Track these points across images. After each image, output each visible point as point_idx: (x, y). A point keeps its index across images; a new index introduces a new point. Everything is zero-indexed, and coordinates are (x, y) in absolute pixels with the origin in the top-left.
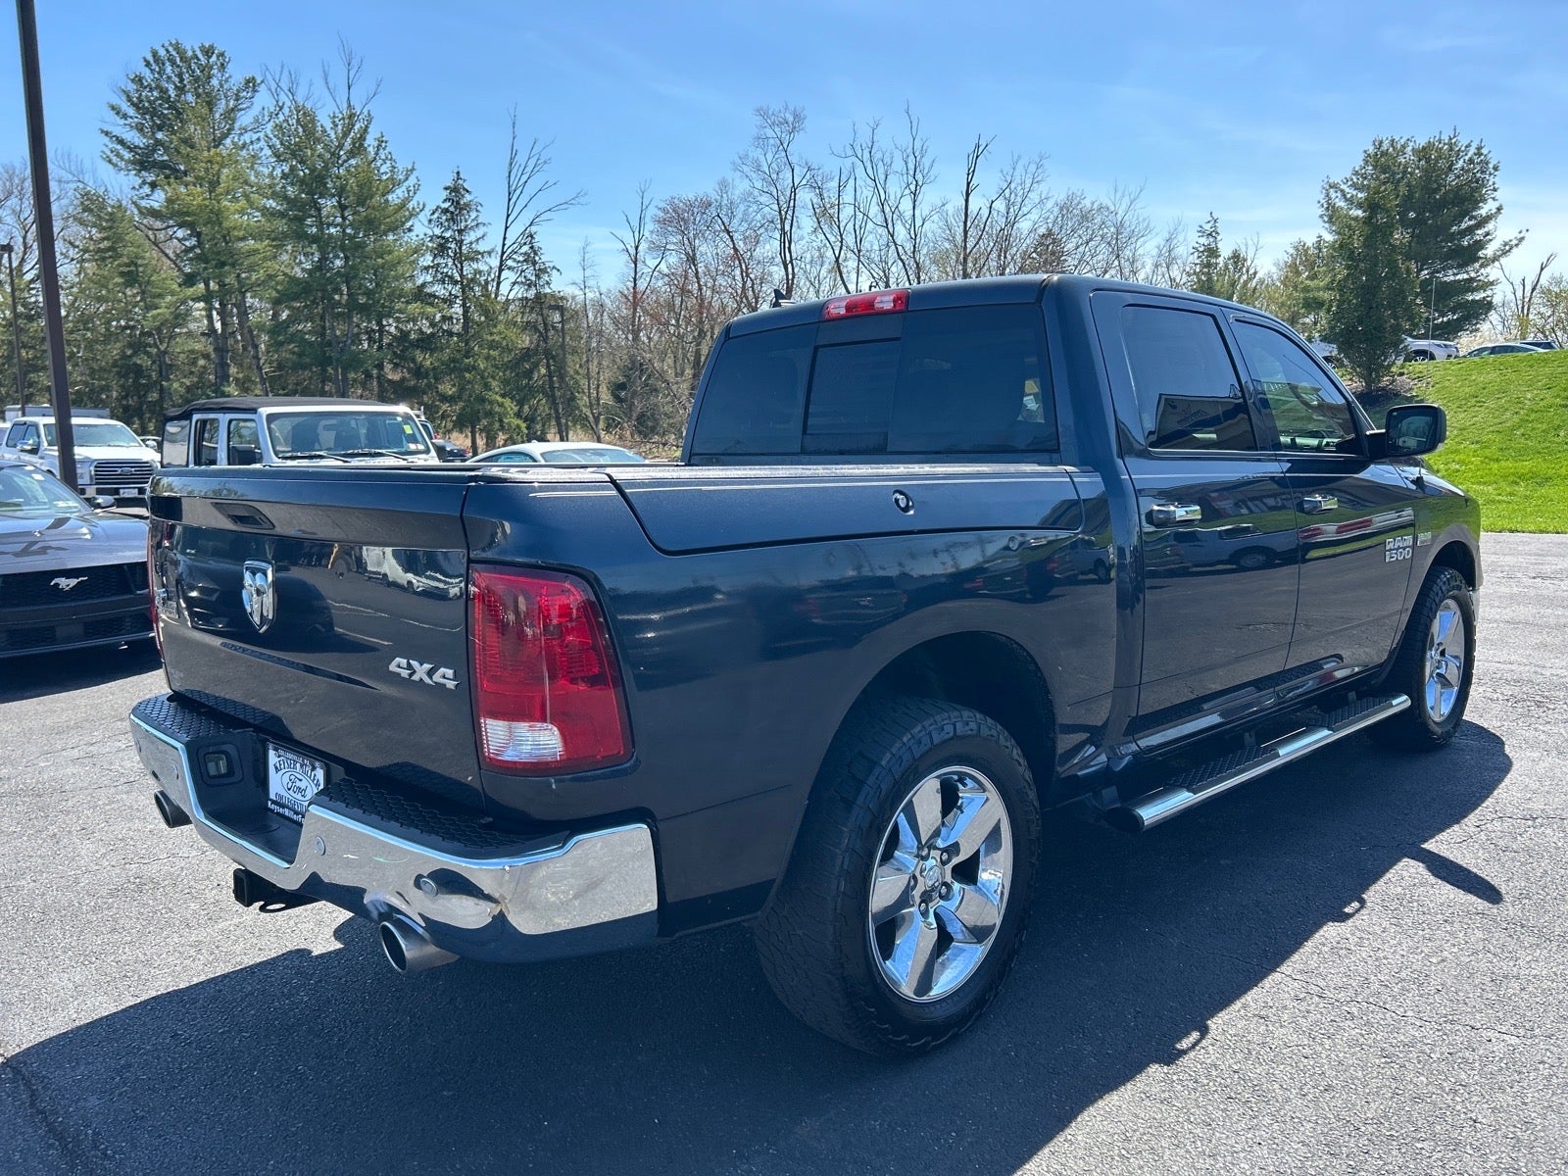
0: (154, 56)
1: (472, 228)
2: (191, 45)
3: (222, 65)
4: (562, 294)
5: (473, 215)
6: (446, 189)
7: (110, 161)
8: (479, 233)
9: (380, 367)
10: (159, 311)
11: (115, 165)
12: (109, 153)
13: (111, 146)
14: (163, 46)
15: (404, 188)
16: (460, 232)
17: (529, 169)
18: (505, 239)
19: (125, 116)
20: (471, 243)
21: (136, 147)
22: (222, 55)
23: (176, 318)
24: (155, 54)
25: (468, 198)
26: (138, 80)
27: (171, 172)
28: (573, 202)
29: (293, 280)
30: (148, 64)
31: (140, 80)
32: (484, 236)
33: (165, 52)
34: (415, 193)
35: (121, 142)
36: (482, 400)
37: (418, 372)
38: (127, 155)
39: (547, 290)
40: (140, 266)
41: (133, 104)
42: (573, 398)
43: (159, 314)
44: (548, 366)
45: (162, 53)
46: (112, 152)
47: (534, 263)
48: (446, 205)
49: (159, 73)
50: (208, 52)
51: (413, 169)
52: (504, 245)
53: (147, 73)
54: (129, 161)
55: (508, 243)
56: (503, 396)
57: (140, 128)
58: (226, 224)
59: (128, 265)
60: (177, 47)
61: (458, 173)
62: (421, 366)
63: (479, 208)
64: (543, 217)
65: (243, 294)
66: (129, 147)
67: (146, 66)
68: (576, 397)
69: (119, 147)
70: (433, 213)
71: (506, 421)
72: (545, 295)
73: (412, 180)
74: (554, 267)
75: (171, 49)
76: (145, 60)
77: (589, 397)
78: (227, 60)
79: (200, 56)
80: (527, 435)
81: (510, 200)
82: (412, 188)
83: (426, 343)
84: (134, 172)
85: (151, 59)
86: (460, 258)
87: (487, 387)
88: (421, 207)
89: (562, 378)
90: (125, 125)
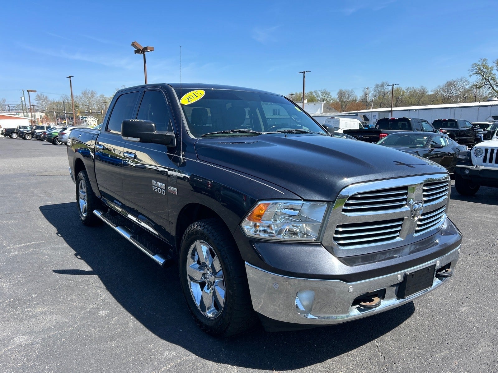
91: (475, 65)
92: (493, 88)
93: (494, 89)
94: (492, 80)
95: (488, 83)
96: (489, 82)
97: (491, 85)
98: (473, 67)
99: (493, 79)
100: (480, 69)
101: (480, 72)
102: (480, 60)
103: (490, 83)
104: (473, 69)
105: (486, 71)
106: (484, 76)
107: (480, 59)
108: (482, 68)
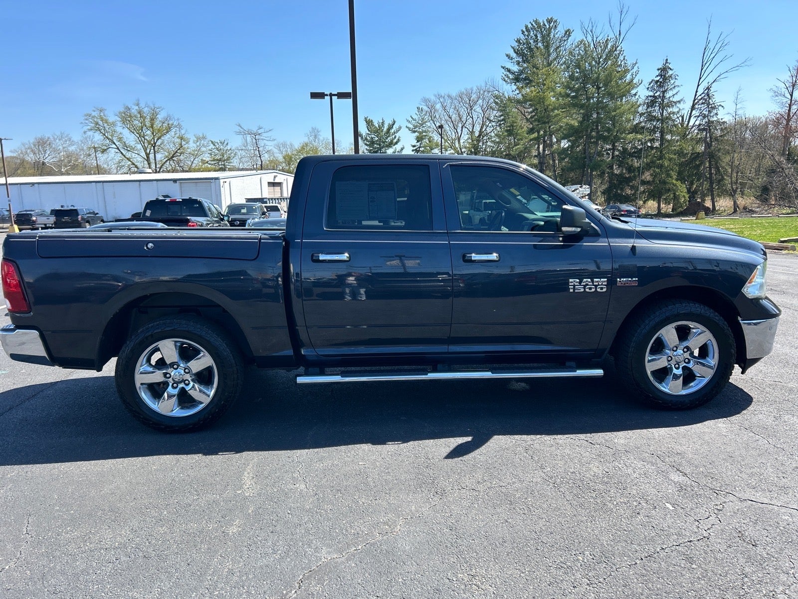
0: (526, 28)
1: (671, 89)
2: (542, 20)
3: (555, 26)
4: (723, 120)
5: (672, 82)
6: (658, 70)
7: (505, 80)
8: (675, 91)
9: (611, 167)
10: (518, 146)
11: (506, 81)
12: (504, 76)
13: (505, 73)
14: (530, 23)
15: (630, 74)
16: (664, 92)
17: (716, 50)
18: (697, 92)
19: (512, 59)
20: (670, 97)
21: (515, 72)
22: (556, 21)
23: (525, 149)
24: (526, 27)
25: (670, 72)
26: (518, 41)
27: (528, 82)
28: (742, 65)
29: (572, 126)
30: (523, 32)
31: (519, 41)
32: (677, 93)
33: (531, 25)
34: (636, 76)
35: (509, 71)
36: (665, 183)
37: (630, 169)
38: (511, 76)
39: (715, 119)
40: (515, 126)
41: (515, 52)
42: (723, 179)
43: (518, 148)
44: (710, 162)
45: (530, 26)
46: (505, 76)
47: (709, 104)
48: (658, 78)
49: (528, 36)
50: (549, 21)
51: (636, 63)
52: (696, 95)
53: (522, 37)
54: (513, 79)
55: (698, 94)
56: (677, 180)
57: (518, 63)
58: (547, 103)
59: (509, 127)
60: (536, 22)
61: (667, 60)
62: (632, 166)
63: (677, 77)
64: (722, 76)
65: (551, 136)
66: (512, 73)
67: (522, 33)
68: (724, 179)
69: (508, 73)
70: (650, 84)
71: (677, 194)
72: (712, 122)
73: (636, 69)
74: (720, 105)
75: (533, 23)
76: (522, 31)
77: (731, 178)
78: (558, 23)
79: (546, 24)
80: (689, 201)
81: (702, 69)
82: (634, 73)
83: (638, 154)
84: (514, 84)
85: (524, 30)
86: (663, 107)
87: (669, 175)
88: (640, 82)
89: (717, 168)
90: (512, 62)
91: (89, 116)
92: (122, 153)
93: (124, 156)
94: (119, 141)
95: (114, 146)
96: (115, 144)
97: (118, 149)
98: (87, 120)
99: (120, 139)
100: (97, 123)
101: (97, 128)
102: (95, 109)
103: (116, 146)
104: (87, 122)
105: (107, 127)
106: (105, 135)
107: (95, 107)
108: (101, 123)
